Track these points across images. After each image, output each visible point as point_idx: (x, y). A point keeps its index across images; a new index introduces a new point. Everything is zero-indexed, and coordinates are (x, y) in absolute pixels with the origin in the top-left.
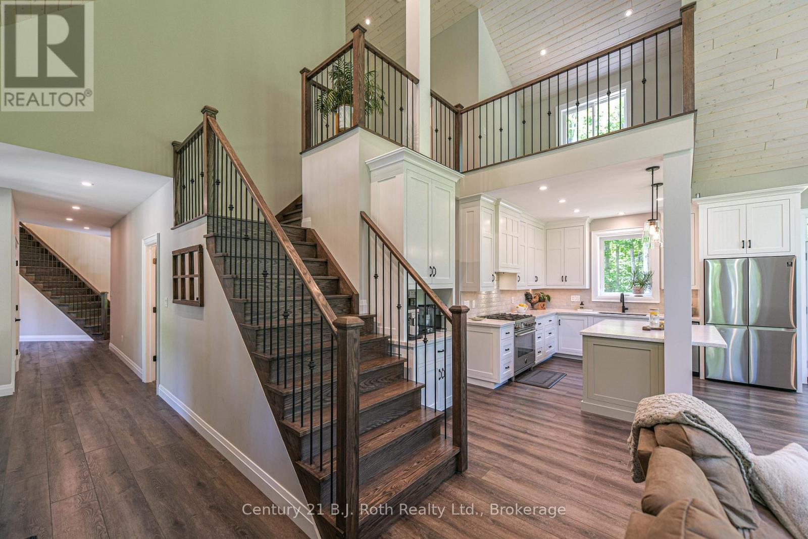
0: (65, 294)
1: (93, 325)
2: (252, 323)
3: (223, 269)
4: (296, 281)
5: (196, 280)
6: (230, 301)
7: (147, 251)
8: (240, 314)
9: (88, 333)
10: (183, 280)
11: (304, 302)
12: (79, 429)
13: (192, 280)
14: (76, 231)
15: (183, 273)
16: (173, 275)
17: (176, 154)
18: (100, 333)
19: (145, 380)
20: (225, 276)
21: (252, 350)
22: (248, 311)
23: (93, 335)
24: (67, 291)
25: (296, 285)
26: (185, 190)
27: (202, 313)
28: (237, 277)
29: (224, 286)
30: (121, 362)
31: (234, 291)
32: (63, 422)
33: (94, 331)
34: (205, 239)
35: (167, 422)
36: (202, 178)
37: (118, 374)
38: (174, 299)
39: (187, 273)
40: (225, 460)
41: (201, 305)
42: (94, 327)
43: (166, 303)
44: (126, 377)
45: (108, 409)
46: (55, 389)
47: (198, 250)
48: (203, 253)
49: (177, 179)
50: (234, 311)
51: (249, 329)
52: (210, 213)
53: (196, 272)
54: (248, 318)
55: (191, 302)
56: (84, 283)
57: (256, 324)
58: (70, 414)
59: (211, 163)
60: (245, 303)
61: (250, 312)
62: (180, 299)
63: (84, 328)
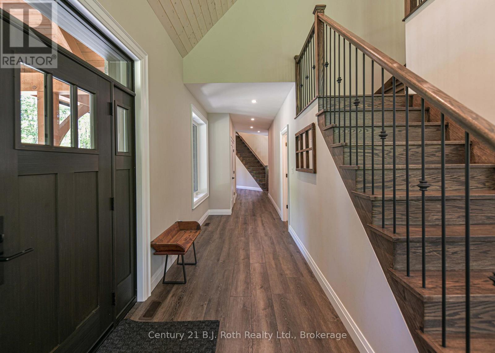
0: (252, 167)
1: (262, 183)
2: (364, 191)
3: (332, 140)
4: (409, 147)
5: (311, 152)
6: (339, 168)
7: (283, 138)
8: (350, 181)
9: (261, 187)
10: (302, 153)
11: (426, 171)
12: (250, 244)
13: (307, 152)
14: (254, 134)
15: (302, 148)
16: (296, 151)
17: (297, 65)
18: (265, 187)
19: (282, 220)
20: (335, 145)
21: (366, 222)
22: (361, 179)
23: (263, 188)
24: (253, 165)
25: (410, 153)
26: (302, 88)
27: (315, 179)
28: (346, 145)
29: (333, 155)
30: (273, 205)
31: (344, 159)
32: (245, 237)
33: (263, 186)
34: (317, 117)
35: (293, 256)
36: (314, 70)
37: (271, 212)
38: (296, 168)
39: (304, 148)
40: (337, 317)
41: (314, 172)
42: (263, 184)
43: (292, 171)
44: (274, 215)
45: (264, 235)
46: (245, 215)
47: (312, 129)
48: (315, 129)
49: (298, 82)
50: (344, 178)
51: (361, 198)
52: (320, 95)
53: (311, 146)
54: (361, 186)
55: (307, 170)
56: (259, 161)
57: (371, 193)
58: (248, 232)
59: (321, 53)
60: (356, 170)
61: (362, 179)
62: (300, 168)
63: (259, 184)
